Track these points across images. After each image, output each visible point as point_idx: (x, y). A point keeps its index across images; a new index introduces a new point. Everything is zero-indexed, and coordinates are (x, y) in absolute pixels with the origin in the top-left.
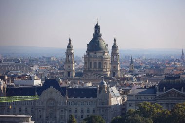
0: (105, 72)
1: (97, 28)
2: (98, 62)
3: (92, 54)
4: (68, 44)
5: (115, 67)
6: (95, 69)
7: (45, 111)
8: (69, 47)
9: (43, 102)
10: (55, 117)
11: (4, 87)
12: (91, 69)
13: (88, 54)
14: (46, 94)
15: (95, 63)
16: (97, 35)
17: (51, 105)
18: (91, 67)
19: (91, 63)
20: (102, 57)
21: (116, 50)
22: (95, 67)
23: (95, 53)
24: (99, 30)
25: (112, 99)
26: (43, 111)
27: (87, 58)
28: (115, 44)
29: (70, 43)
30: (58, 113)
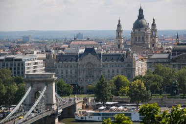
0: (147, 44)
1: (141, 11)
2: (141, 37)
3: (136, 30)
4: (118, 24)
5: (154, 40)
6: (139, 42)
7: (85, 72)
8: (119, 26)
9: (83, 65)
10: (93, 77)
11: (54, 55)
12: (136, 42)
13: (134, 31)
14: (85, 60)
15: (139, 37)
16: (141, 16)
17: (90, 68)
18: (136, 40)
19: (136, 38)
20: (144, 33)
21: (155, 27)
22: (139, 40)
23: (139, 30)
24: (142, 12)
25: (137, 62)
26: (84, 73)
27: (133, 34)
28: (154, 22)
29: (119, 23)
30: (95, 73)
